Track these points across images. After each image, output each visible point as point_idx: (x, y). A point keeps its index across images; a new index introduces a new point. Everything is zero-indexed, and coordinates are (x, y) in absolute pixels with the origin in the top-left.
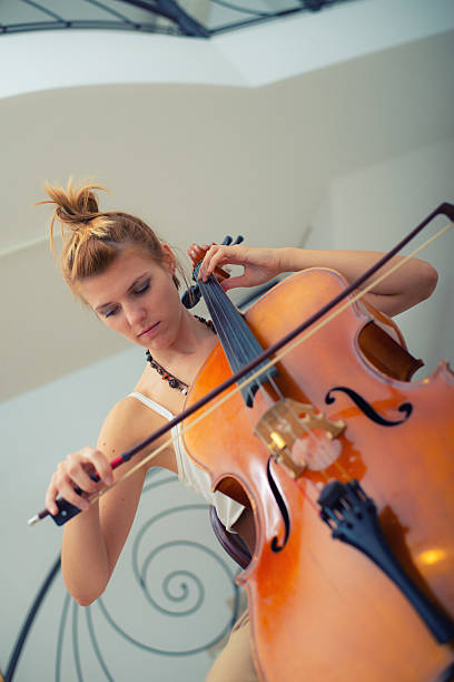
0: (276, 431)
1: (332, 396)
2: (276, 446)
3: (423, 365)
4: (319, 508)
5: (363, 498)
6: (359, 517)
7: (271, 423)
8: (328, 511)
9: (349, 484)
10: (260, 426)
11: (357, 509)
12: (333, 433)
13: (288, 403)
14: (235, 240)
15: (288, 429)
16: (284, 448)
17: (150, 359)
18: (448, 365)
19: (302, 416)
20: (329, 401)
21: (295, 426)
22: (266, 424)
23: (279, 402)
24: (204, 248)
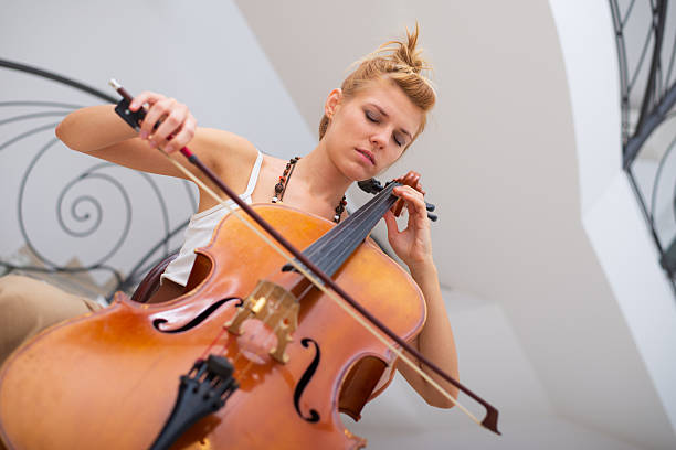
0: (267, 301)
1: (310, 344)
2: (254, 305)
3: (356, 420)
4: (206, 357)
5: (224, 397)
6: (206, 397)
7: (273, 294)
8: (205, 367)
9: (233, 381)
10: (268, 284)
11: (212, 394)
12: (276, 353)
13: (296, 306)
14: (432, 213)
15: (271, 311)
16: (254, 313)
17: (293, 162)
18: (363, 446)
19: (286, 322)
20: (305, 343)
21: (275, 318)
22: (272, 290)
23: (294, 297)
24: (418, 186)
